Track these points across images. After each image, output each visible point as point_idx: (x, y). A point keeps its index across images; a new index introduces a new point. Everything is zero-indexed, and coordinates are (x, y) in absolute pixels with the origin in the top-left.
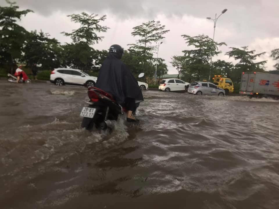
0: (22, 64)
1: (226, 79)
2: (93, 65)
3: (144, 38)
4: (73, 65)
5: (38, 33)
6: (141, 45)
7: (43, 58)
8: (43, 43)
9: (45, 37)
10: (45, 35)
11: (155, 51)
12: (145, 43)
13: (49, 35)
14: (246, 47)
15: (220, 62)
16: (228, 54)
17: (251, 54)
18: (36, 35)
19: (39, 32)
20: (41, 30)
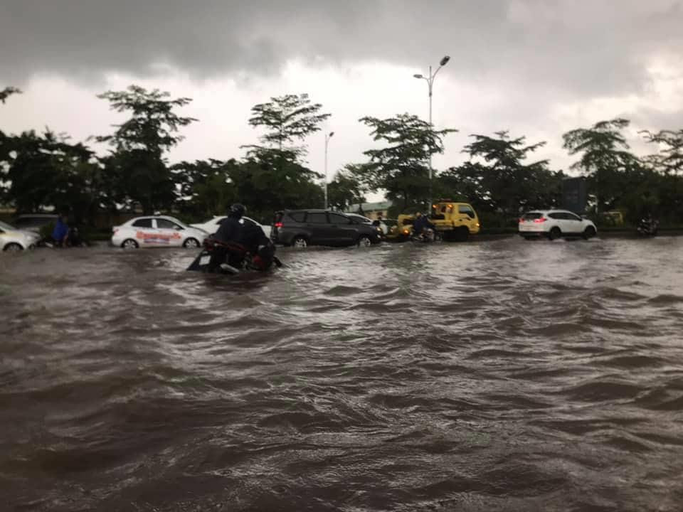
0: (6, 208)
1: (460, 206)
2: (178, 196)
3: (276, 131)
4: (130, 201)
5: (40, 134)
6: (271, 145)
7: (57, 190)
8: (55, 155)
9: (59, 141)
10: (58, 136)
11: (303, 157)
12: (279, 141)
13: (69, 137)
14: (504, 133)
15: (470, 166)
16: (468, 149)
17: (516, 147)
18: (36, 139)
19: (42, 133)
20: (47, 128)
